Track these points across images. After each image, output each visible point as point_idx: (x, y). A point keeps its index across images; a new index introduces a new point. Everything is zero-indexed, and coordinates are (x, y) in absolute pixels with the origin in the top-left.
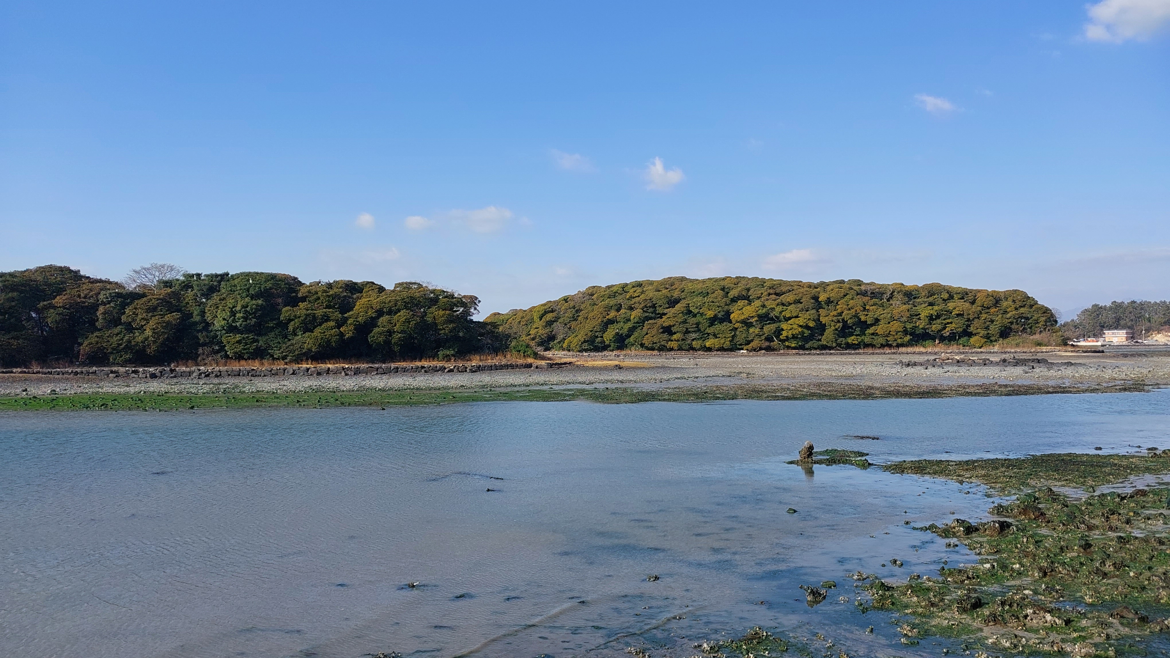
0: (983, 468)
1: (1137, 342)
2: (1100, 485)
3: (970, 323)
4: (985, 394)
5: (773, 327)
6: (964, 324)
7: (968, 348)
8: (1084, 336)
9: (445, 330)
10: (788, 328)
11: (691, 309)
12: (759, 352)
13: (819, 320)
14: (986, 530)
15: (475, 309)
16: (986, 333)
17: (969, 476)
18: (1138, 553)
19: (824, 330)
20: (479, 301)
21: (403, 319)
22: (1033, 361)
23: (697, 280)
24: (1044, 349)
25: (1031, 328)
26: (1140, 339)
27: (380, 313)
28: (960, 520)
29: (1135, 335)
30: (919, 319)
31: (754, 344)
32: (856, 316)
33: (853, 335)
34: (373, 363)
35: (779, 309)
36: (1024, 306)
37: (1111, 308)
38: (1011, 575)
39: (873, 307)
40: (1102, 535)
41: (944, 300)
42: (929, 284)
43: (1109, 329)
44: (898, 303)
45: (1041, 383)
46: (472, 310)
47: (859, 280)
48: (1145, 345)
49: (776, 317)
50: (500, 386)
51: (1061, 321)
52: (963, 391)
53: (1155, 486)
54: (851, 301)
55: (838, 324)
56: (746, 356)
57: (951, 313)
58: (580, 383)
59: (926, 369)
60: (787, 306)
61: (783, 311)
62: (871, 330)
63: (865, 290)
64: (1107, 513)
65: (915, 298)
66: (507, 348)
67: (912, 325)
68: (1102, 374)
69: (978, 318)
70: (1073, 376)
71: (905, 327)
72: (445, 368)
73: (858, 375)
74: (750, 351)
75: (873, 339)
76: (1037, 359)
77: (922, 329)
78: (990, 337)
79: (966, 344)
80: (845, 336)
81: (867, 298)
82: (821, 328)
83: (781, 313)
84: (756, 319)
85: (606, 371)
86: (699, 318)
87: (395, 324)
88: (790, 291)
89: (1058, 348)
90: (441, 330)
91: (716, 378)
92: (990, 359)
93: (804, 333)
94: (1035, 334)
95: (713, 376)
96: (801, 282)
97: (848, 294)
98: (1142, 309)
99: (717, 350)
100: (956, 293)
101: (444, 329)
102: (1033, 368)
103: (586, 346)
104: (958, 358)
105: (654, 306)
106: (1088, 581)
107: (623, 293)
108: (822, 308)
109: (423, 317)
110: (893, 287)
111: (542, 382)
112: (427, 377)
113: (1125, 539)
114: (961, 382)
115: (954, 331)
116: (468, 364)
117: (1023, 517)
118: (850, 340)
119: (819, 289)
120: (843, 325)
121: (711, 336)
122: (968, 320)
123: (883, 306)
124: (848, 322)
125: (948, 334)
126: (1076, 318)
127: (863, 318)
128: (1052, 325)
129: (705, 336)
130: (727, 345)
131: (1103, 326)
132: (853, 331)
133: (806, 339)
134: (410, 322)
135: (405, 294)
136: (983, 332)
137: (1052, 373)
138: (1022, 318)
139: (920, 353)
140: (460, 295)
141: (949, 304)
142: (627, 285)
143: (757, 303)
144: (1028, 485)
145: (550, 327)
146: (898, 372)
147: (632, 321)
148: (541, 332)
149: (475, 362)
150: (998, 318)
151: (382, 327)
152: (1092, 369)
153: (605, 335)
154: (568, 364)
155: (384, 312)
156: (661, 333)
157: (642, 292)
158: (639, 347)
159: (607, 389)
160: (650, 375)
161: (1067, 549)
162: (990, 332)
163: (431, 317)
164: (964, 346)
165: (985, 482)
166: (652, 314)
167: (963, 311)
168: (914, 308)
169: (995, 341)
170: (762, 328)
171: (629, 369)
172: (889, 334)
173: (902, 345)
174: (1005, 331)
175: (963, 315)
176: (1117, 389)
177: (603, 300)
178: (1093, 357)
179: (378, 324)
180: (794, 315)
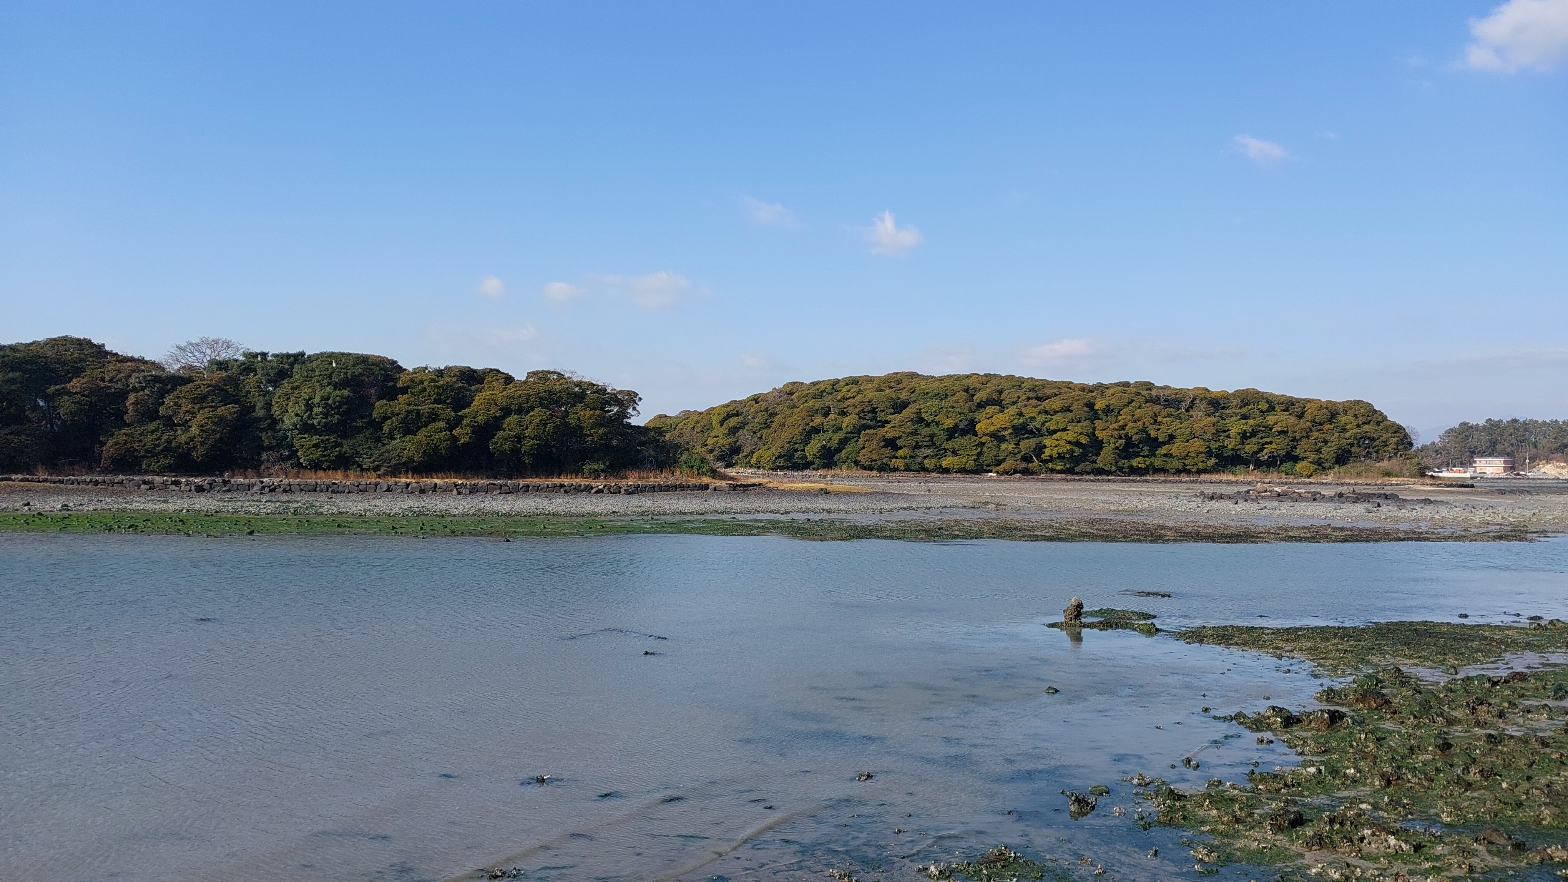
0: (1308, 638)
1: (1518, 474)
2: (1465, 665)
3: (1296, 444)
4: (1313, 539)
5: (1032, 442)
6: (1288, 445)
7: (1292, 477)
8: (1448, 464)
9: (594, 436)
10: (1053, 445)
11: (923, 415)
12: (1013, 477)
13: (1094, 434)
14: (1310, 721)
15: (635, 409)
16: (1317, 457)
17: (1290, 649)
18: (1514, 758)
19: (1101, 449)
20: (640, 399)
21: (538, 421)
22: (1379, 496)
23: (933, 377)
24: (1394, 481)
25: (1377, 452)
26: (1523, 470)
27: (507, 411)
28: (1277, 707)
29: (1517, 465)
30: (1228, 436)
31: (1007, 465)
32: (1144, 430)
33: (1139, 456)
34: (495, 478)
35: (1041, 418)
36: (1369, 423)
37: (1484, 428)
38: (1343, 784)
39: (1167, 419)
40: (1466, 731)
41: (1262, 412)
42: (1243, 390)
43: (1482, 456)
44: (1200, 414)
45: (1389, 526)
46: (630, 411)
47: (1149, 382)
48: (1529, 479)
49: (1037, 429)
50: (665, 514)
51: (1418, 444)
52: (1285, 534)
53: (1538, 668)
54: (1138, 411)
55: (1120, 441)
56: (995, 481)
57: (1271, 429)
58: (772, 512)
59: (1236, 504)
60: (1051, 415)
61: (1046, 422)
62: (1163, 450)
63: (1156, 396)
64: (1474, 702)
65: (1223, 408)
66: (675, 463)
67: (1219, 444)
68: (1471, 516)
69: (1307, 437)
70: (1432, 518)
71: (1209, 447)
72: (592, 488)
73: (1145, 510)
74: (1002, 475)
75: (1166, 461)
76: (1385, 494)
77: (1232, 449)
78: (1323, 463)
79: (1289, 471)
80: (1128, 457)
81: (1159, 407)
82: (1097, 445)
83: (1043, 424)
84: (1010, 431)
85: (808, 496)
86: (933, 429)
87: (527, 427)
88: (1056, 395)
89: (1413, 480)
90: (588, 436)
91: (954, 509)
92: (1322, 493)
93: (1073, 452)
94: (1383, 460)
95: (951, 507)
96: (1072, 383)
97: (1133, 401)
98: (1526, 430)
99: (957, 472)
100: (1278, 403)
101: (591, 435)
102: (1379, 505)
103: (781, 462)
104: (1279, 491)
105: (874, 411)
106: (1446, 794)
107: (833, 393)
108: (1099, 419)
109: (564, 418)
110: (1194, 392)
111: (722, 509)
112: (568, 499)
113: (1496, 738)
114: (1282, 522)
115: (1275, 454)
116: (623, 483)
117: (1361, 705)
118: (1135, 463)
119: (1094, 394)
120: (1126, 443)
121: (949, 453)
122: (1294, 439)
123: (1180, 418)
124: (1134, 438)
125: (1266, 457)
126: (1437, 440)
127: (1153, 434)
128: (1406, 449)
129: (941, 453)
130: (970, 465)
131: (1473, 453)
132: (1139, 450)
133: (1076, 460)
134: (547, 424)
135: (541, 387)
136: (1313, 457)
137: (1404, 513)
138: (1365, 438)
139: (1229, 483)
140: (615, 390)
141: (1268, 418)
142: (838, 381)
143: (1012, 410)
144: (1369, 662)
145: (734, 435)
146: (1198, 507)
147: (845, 431)
148: (721, 441)
149: (632, 480)
150: (1333, 438)
151: (509, 430)
152: (1457, 509)
153: (807, 449)
154: (757, 485)
155: (512, 410)
156: (883, 447)
157: (859, 392)
158: (853, 465)
159: (809, 520)
160: (866, 503)
161: (1419, 750)
162: (1323, 456)
163: (574, 419)
164: (1287, 474)
165: (1312, 658)
166: (871, 421)
167: (1287, 427)
168: (1221, 421)
169: (1328, 469)
170: (1017, 444)
171: (838, 494)
172: (1187, 456)
173: (1205, 471)
174: (1343, 454)
175: (1287, 432)
176: (1489, 537)
177: (806, 401)
178: (1459, 492)
179: (504, 427)
180: (1061, 428)
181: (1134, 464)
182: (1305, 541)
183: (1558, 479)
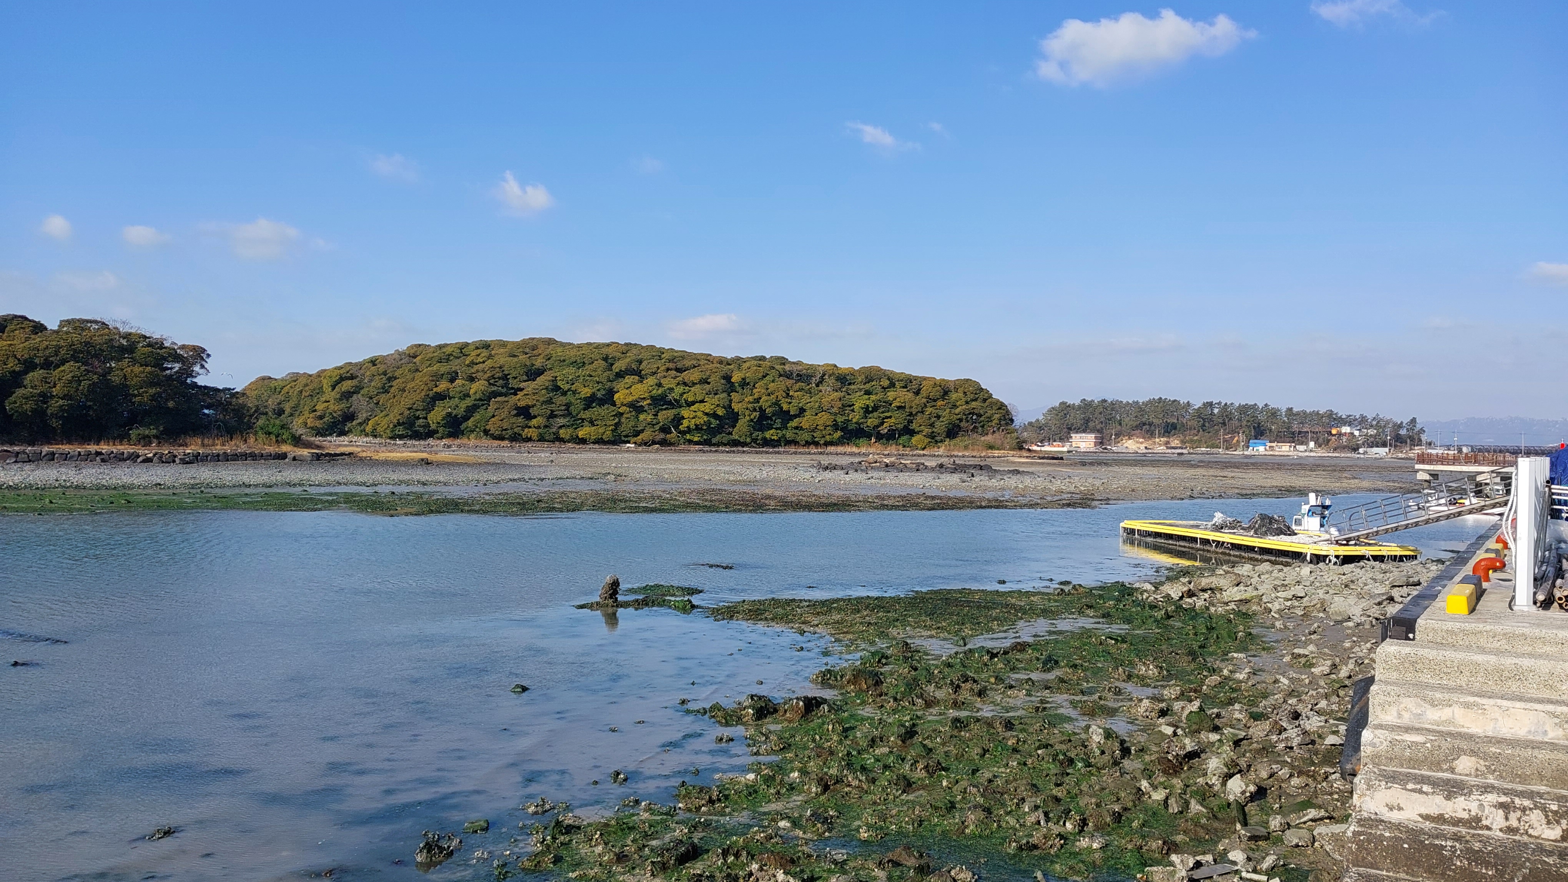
0: (839, 610)
1: (1106, 449)
2: (977, 635)
3: (912, 418)
4: (904, 508)
5: (669, 414)
6: (905, 420)
7: (908, 449)
8: (1050, 439)
9: (144, 396)
10: (691, 417)
11: (559, 384)
12: (650, 448)
13: (730, 407)
14: (786, 711)
15: (202, 367)
16: (930, 431)
17: (816, 623)
18: (968, 747)
19: (737, 420)
20: (209, 356)
21: (69, 377)
22: (975, 467)
23: (570, 344)
24: (996, 453)
25: (983, 427)
26: (1110, 445)
27: (29, 365)
28: (756, 695)
29: (1105, 441)
30: (853, 411)
31: (645, 436)
32: (777, 403)
33: (772, 428)
34: (12, 444)
35: (680, 389)
36: (976, 400)
37: (1080, 407)
39: (799, 393)
40: (940, 714)
41: (883, 388)
42: (867, 367)
43: (1077, 432)
44: (829, 389)
45: (978, 494)
46: (197, 368)
47: (783, 357)
48: (1114, 453)
49: (675, 400)
50: (223, 486)
51: (1020, 419)
52: (882, 504)
53: (1043, 636)
54: (772, 384)
55: (754, 414)
56: (633, 451)
57: (891, 404)
58: (358, 484)
59: (847, 474)
60: (690, 387)
61: (684, 393)
62: (794, 423)
63: (790, 371)
64: (959, 680)
65: (850, 384)
66: (252, 428)
67: (844, 418)
68: (1049, 485)
69: (922, 412)
70: (1016, 488)
71: (835, 420)
72: (138, 456)
73: (763, 480)
74: (640, 445)
75: (797, 434)
76: (979, 465)
77: (856, 423)
78: (935, 436)
79: (906, 444)
80: (762, 429)
81: (791, 381)
82: (733, 417)
83: (682, 395)
84: (649, 401)
85: (404, 466)
86: (570, 397)
87: (55, 384)
88: (695, 367)
89: (1012, 452)
90: (135, 396)
91: (570, 480)
92: (926, 464)
93: (710, 423)
94: (987, 434)
95: (567, 478)
96: (710, 355)
97: (768, 374)
98: (1113, 409)
99: (594, 443)
100: (898, 381)
101: (140, 395)
102: (973, 476)
104: (888, 462)
105: (505, 377)
107: (460, 357)
108: (736, 392)
109: (104, 375)
110: (823, 368)
111: (296, 481)
112: (105, 469)
113: (963, 722)
114: (883, 491)
115: (894, 428)
116: (179, 451)
117: (852, 687)
118: (768, 434)
119: (732, 366)
120: (760, 416)
121: (586, 423)
122: (911, 414)
123: (811, 393)
124: (767, 410)
125: (886, 431)
126: (1041, 417)
127: (785, 407)
128: (1007, 424)
129: (577, 423)
130: (608, 435)
131: (1070, 429)
132: (772, 423)
133: (714, 432)
134: (81, 381)
135: (75, 337)
136: (927, 430)
137: (994, 482)
138: (973, 414)
139: (852, 454)
140: (175, 344)
141: (889, 394)
142: (467, 345)
143: (651, 381)
144: (888, 635)
145: (347, 400)
146: (812, 477)
147: (473, 398)
148: (332, 407)
149: (194, 447)
150: (945, 413)
151: (32, 387)
152: (1039, 479)
153: (431, 416)
154: (346, 455)
155: (36, 364)
156: (515, 416)
157: (490, 357)
158: (482, 434)
159: (393, 493)
160: (472, 475)
161: (881, 741)
162: (936, 430)
163: (117, 375)
164: (904, 446)
165: (833, 632)
166: (503, 388)
167: (905, 402)
168: (847, 397)
169: (940, 442)
170: (656, 415)
171: (441, 465)
172: (816, 428)
173: (831, 443)
174: (953, 429)
175: (904, 407)
176: (1059, 505)
177: (430, 364)
178: (1048, 464)
179: (25, 383)
180: (699, 399)
181: (768, 436)
182: (896, 509)
183: (1137, 453)
